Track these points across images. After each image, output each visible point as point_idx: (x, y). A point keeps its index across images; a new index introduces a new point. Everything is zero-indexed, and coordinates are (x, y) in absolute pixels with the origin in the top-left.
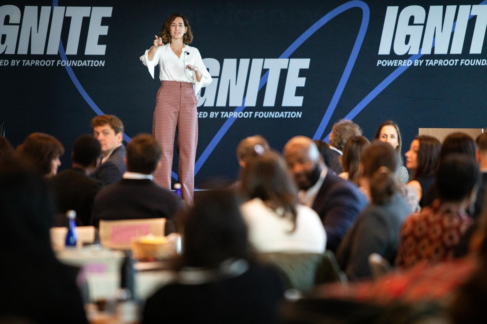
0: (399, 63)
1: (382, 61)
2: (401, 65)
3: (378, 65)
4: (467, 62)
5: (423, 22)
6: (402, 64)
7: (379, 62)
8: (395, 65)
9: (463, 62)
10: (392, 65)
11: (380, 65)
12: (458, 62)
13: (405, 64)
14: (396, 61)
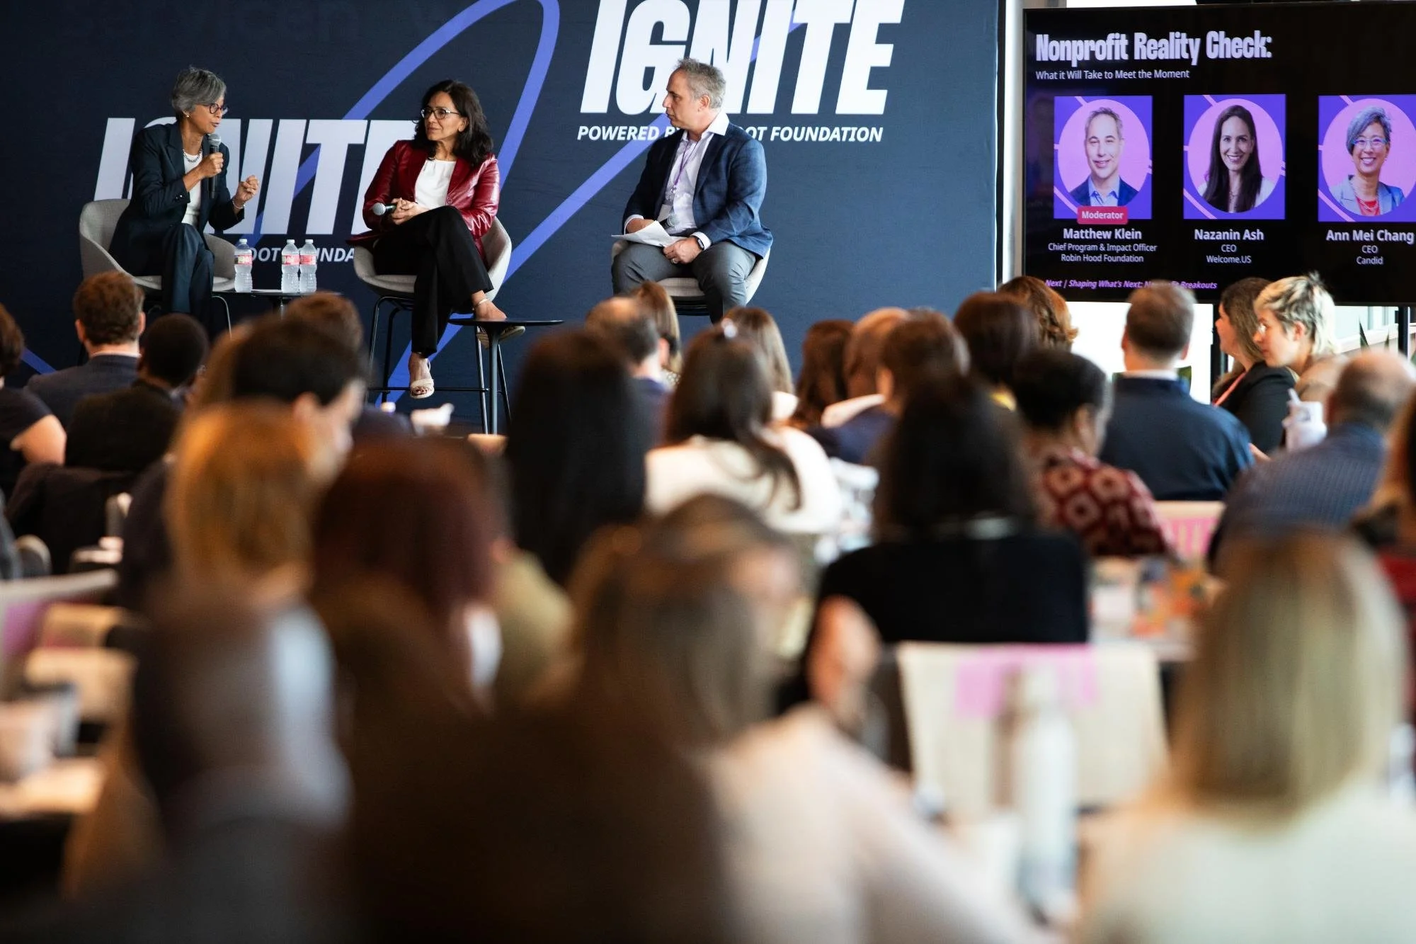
0: (630, 133)
1: (589, 129)
2: (635, 138)
3: (579, 138)
4: (786, 134)
5: (685, 38)
6: (637, 135)
7: (583, 131)
8: (619, 138)
9: (778, 134)
10: (612, 138)
11: (586, 138)
12: (765, 132)
13: (643, 136)
14: (622, 128)
